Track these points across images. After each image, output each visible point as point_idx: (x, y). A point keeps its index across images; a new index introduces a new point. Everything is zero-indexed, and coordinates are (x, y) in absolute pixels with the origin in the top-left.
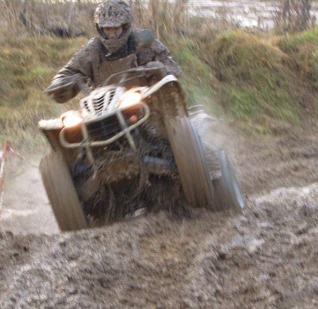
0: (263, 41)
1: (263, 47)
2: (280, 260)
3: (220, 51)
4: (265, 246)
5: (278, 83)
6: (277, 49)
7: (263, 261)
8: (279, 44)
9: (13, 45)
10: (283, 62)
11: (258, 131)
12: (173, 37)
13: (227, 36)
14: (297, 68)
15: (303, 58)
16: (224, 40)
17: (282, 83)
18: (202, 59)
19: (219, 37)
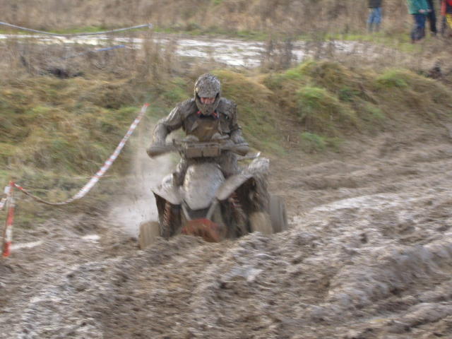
0: (249, 79)
1: (249, 84)
2: (278, 289)
4: (263, 275)
5: (264, 118)
6: (263, 86)
7: (262, 290)
8: (264, 82)
10: (270, 98)
12: (165, 76)
14: (282, 104)
15: (287, 94)
17: (268, 118)
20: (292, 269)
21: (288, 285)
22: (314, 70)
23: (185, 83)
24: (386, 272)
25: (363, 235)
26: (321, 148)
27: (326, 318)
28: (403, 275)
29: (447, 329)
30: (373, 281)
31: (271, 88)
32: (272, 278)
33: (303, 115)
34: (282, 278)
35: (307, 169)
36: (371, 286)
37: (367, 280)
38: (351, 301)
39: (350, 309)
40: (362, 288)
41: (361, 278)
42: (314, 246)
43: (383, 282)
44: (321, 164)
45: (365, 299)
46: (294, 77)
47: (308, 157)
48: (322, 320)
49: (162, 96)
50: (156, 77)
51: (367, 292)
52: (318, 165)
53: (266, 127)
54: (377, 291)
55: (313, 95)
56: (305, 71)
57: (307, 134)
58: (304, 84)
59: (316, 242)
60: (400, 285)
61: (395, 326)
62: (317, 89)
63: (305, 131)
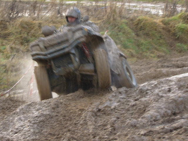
0: (155, 20)
1: (155, 23)
2: (124, 112)
3: (138, 24)
5: (160, 37)
6: (161, 23)
8: (162, 22)
9: (54, 22)
10: (163, 29)
11: (151, 56)
12: (119, 19)
13: (141, 18)
14: (169, 31)
15: (171, 27)
16: (139, 20)
17: (163, 37)
18: (130, 28)
19: (138, 19)
20: (133, 103)
21: (128, 110)
22: (184, 16)
23: (127, 22)
24: (171, 105)
25: (169, 89)
26: (184, 50)
27: (138, 125)
28: (180, 106)
29: (184, 131)
30: (164, 109)
31: (165, 24)
32: (123, 107)
33: (178, 36)
34: (127, 107)
35: (177, 59)
36: (162, 112)
37: (162, 109)
38: (152, 118)
39: (151, 121)
40: (158, 112)
41: (159, 108)
42: (147, 93)
43: (169, 109)
44: (184, 57)
45: (159, 117)
46: (175, 20)
47: (179, 54)
48: (135, 126)
49: (117, 28)
50: (114, 19)
51: (161, 114)
52: (182, 57)
53: (161, 41)
54: (165, 114)
55: (183, 27)
56: (180, 17)
57: (179, 44)
58: (179, 23)
59: (148, 91)
60: (177, 111)
61: (165, 130)
62: (185, 25)
63: (178, 43)
